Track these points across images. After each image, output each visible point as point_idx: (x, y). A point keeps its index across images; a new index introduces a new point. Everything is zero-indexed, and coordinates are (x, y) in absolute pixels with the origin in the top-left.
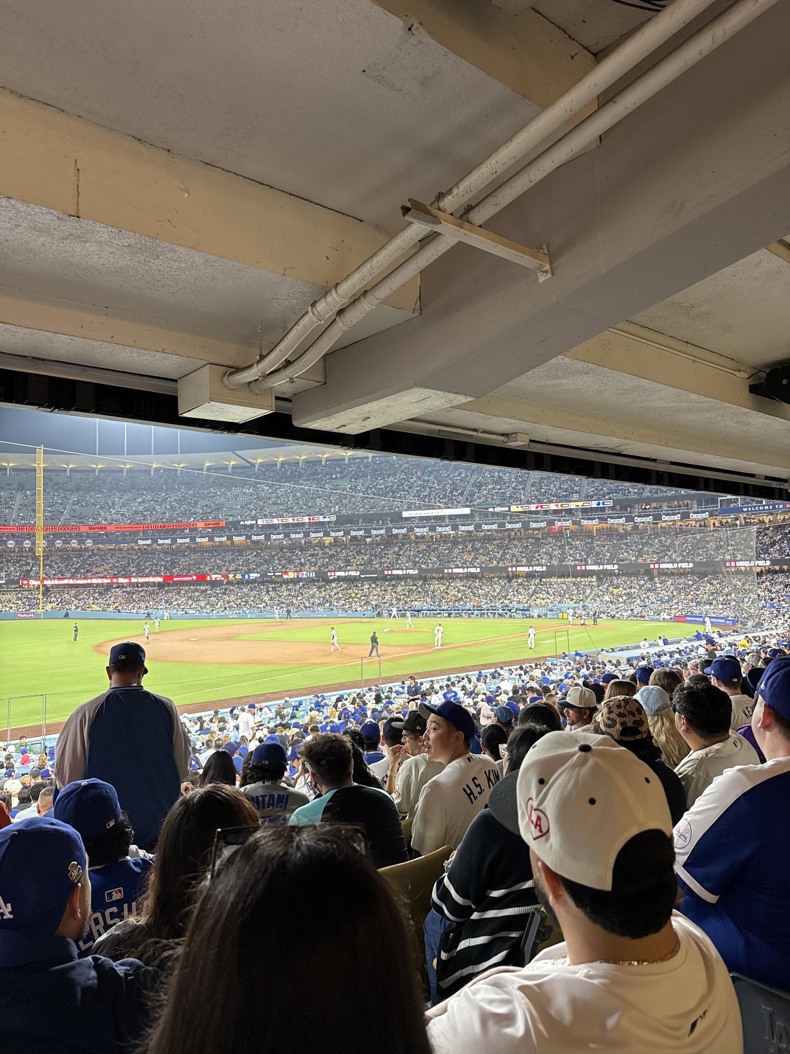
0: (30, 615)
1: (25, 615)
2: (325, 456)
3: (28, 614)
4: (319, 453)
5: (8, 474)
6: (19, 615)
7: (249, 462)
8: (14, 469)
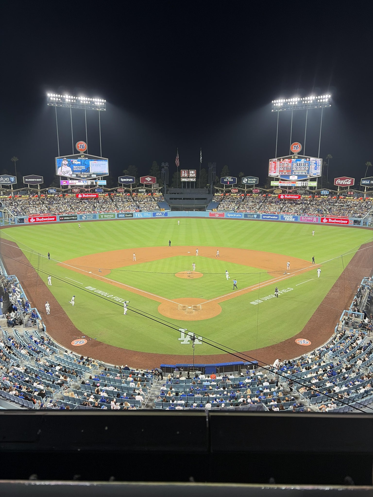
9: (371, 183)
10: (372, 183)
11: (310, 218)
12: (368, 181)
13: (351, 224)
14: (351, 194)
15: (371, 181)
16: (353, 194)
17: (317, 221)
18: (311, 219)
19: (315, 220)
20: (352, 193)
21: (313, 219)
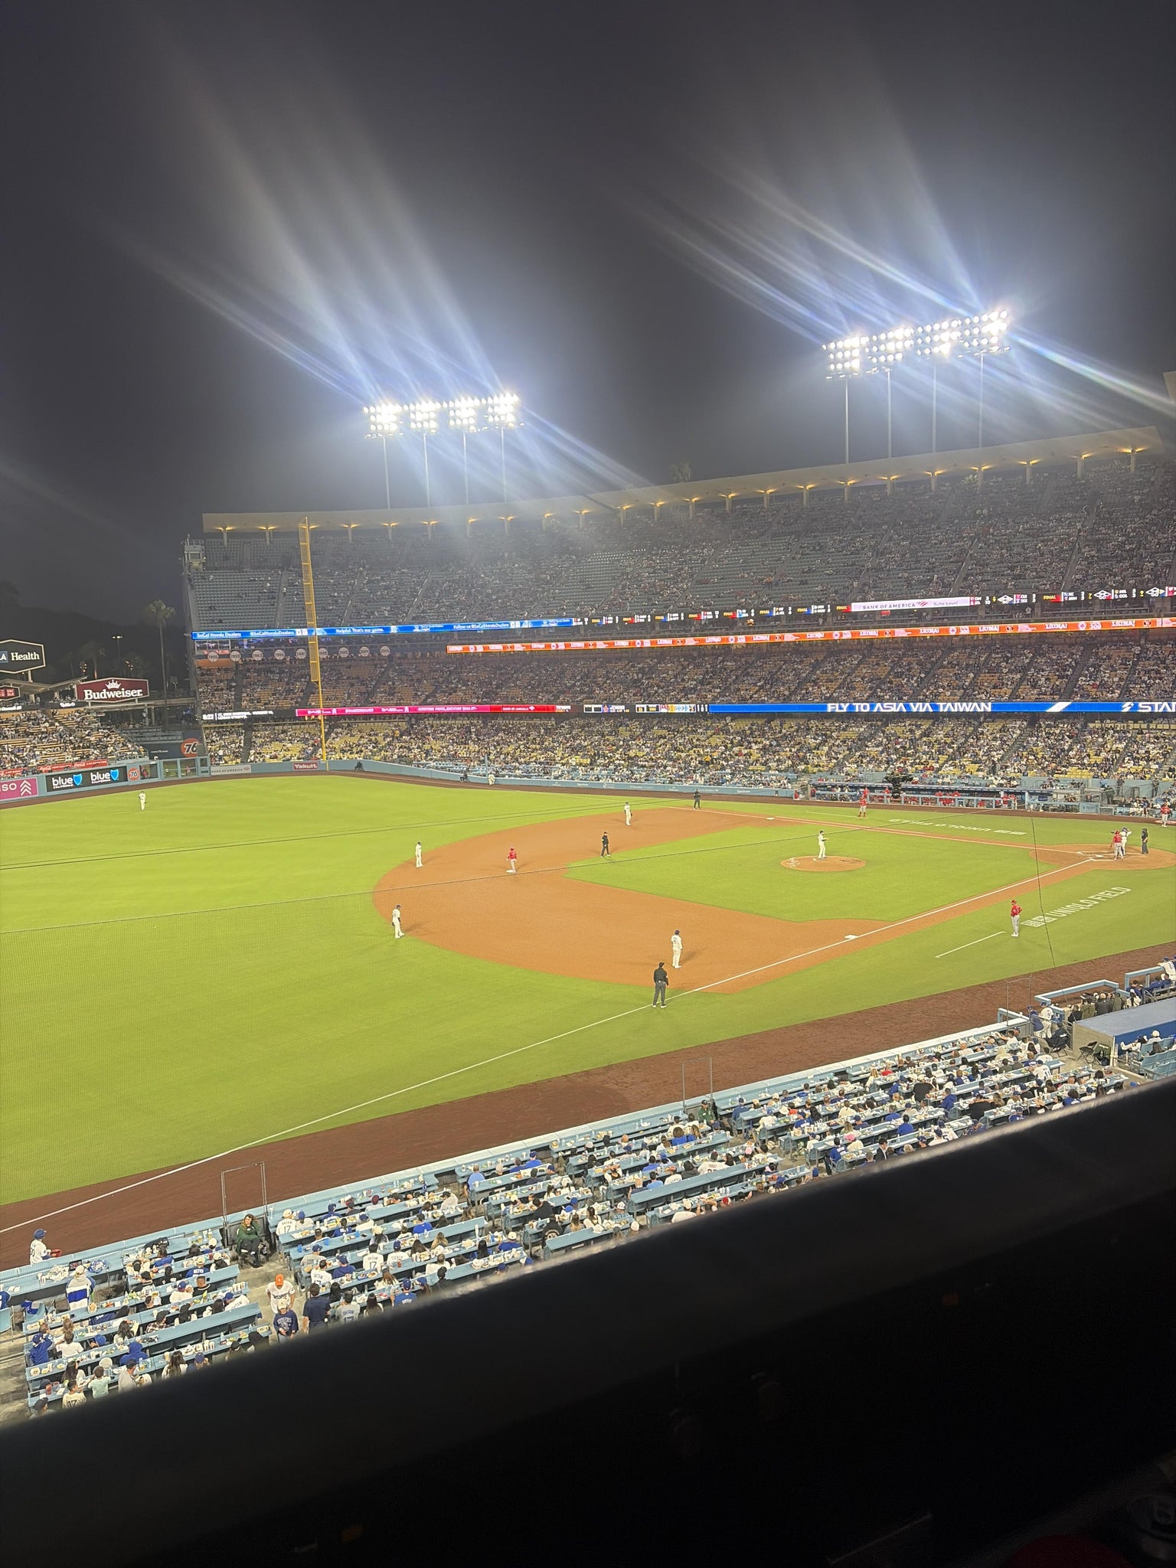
0: (311, 766)
1: (305, 766)
2: (730, 496)
3: (309, 764)
4: (719, 492)
5: (268, 542)
6: (297, 766)
7: (610, 509)
8: (275, 533)
9: (13, 659)
10: (15, 658)
11: (9, 783)
12: (4, 655)
13: (134, 779)
14: (9, 695)
15: (12, 654)
16: (13, 694)
17: (34, 791)
18: (13, 787)
19: (26, 787)
20: (11, 693)
21: (19, 788)
